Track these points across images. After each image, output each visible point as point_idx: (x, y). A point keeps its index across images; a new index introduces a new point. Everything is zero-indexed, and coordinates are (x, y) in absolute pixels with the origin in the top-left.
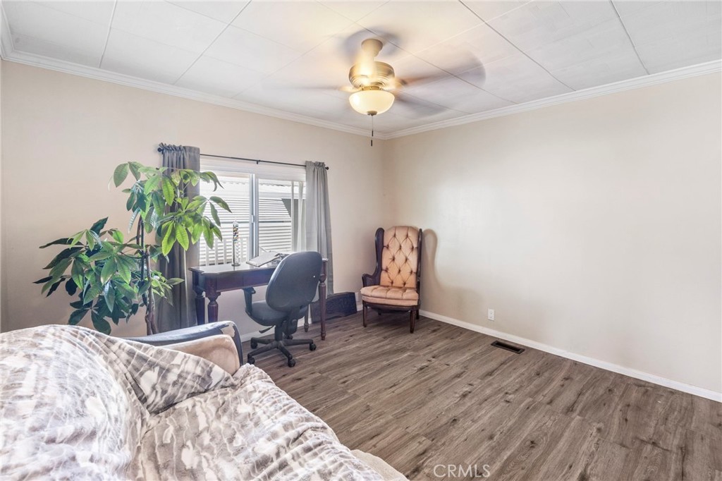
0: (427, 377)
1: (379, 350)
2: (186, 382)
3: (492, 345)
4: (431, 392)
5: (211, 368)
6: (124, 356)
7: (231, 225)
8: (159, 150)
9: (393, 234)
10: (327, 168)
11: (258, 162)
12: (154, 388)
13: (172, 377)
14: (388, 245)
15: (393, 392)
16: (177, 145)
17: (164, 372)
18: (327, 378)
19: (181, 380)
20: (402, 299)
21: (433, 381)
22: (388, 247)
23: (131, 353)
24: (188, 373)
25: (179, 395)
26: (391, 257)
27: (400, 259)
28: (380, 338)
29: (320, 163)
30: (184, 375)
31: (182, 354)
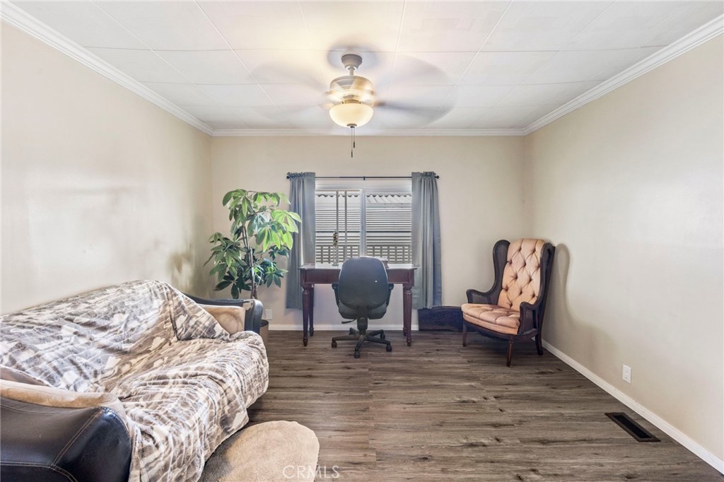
0: (459, 411)
1: (447, 371)
2: (198, 328)
3: (606, 414)
4: (441, 425)
5: (215, 324)
6: (176, 304)
7: (332, 234)
8: (288, 178)
9: (518, 248)
10: (438, 177)
11: (364, 178)
12: (182, 326)
13: (192, 323)
14: (511, 261)
15: (405, 408)
16: (299, 172)
17: (190, 318)
18: (370, 375)
19: (196, 326)
20: (495, 324)
21: (457, 417)
22: (511, 263)
23: (180, 303)
24: (201, 323)
25: (193, 334)
26: (513, 275)
27: (523, 278)
28: (465, 360)
29: (426, 173)
30: (198, 323)
31: (204, 310)
